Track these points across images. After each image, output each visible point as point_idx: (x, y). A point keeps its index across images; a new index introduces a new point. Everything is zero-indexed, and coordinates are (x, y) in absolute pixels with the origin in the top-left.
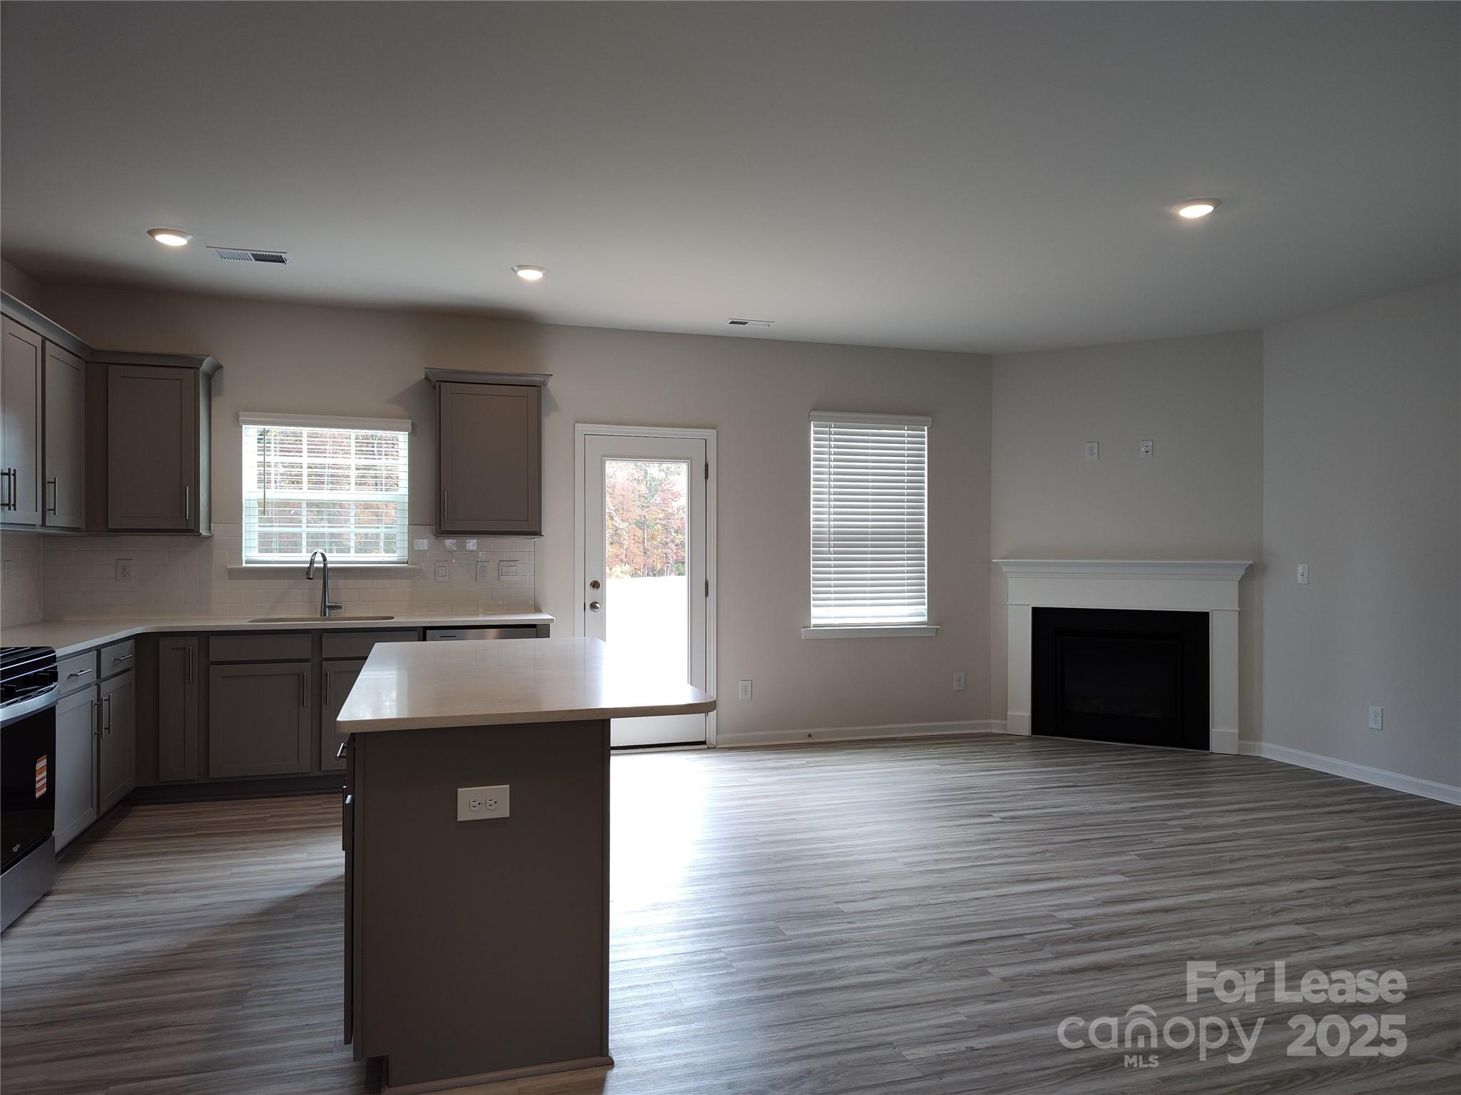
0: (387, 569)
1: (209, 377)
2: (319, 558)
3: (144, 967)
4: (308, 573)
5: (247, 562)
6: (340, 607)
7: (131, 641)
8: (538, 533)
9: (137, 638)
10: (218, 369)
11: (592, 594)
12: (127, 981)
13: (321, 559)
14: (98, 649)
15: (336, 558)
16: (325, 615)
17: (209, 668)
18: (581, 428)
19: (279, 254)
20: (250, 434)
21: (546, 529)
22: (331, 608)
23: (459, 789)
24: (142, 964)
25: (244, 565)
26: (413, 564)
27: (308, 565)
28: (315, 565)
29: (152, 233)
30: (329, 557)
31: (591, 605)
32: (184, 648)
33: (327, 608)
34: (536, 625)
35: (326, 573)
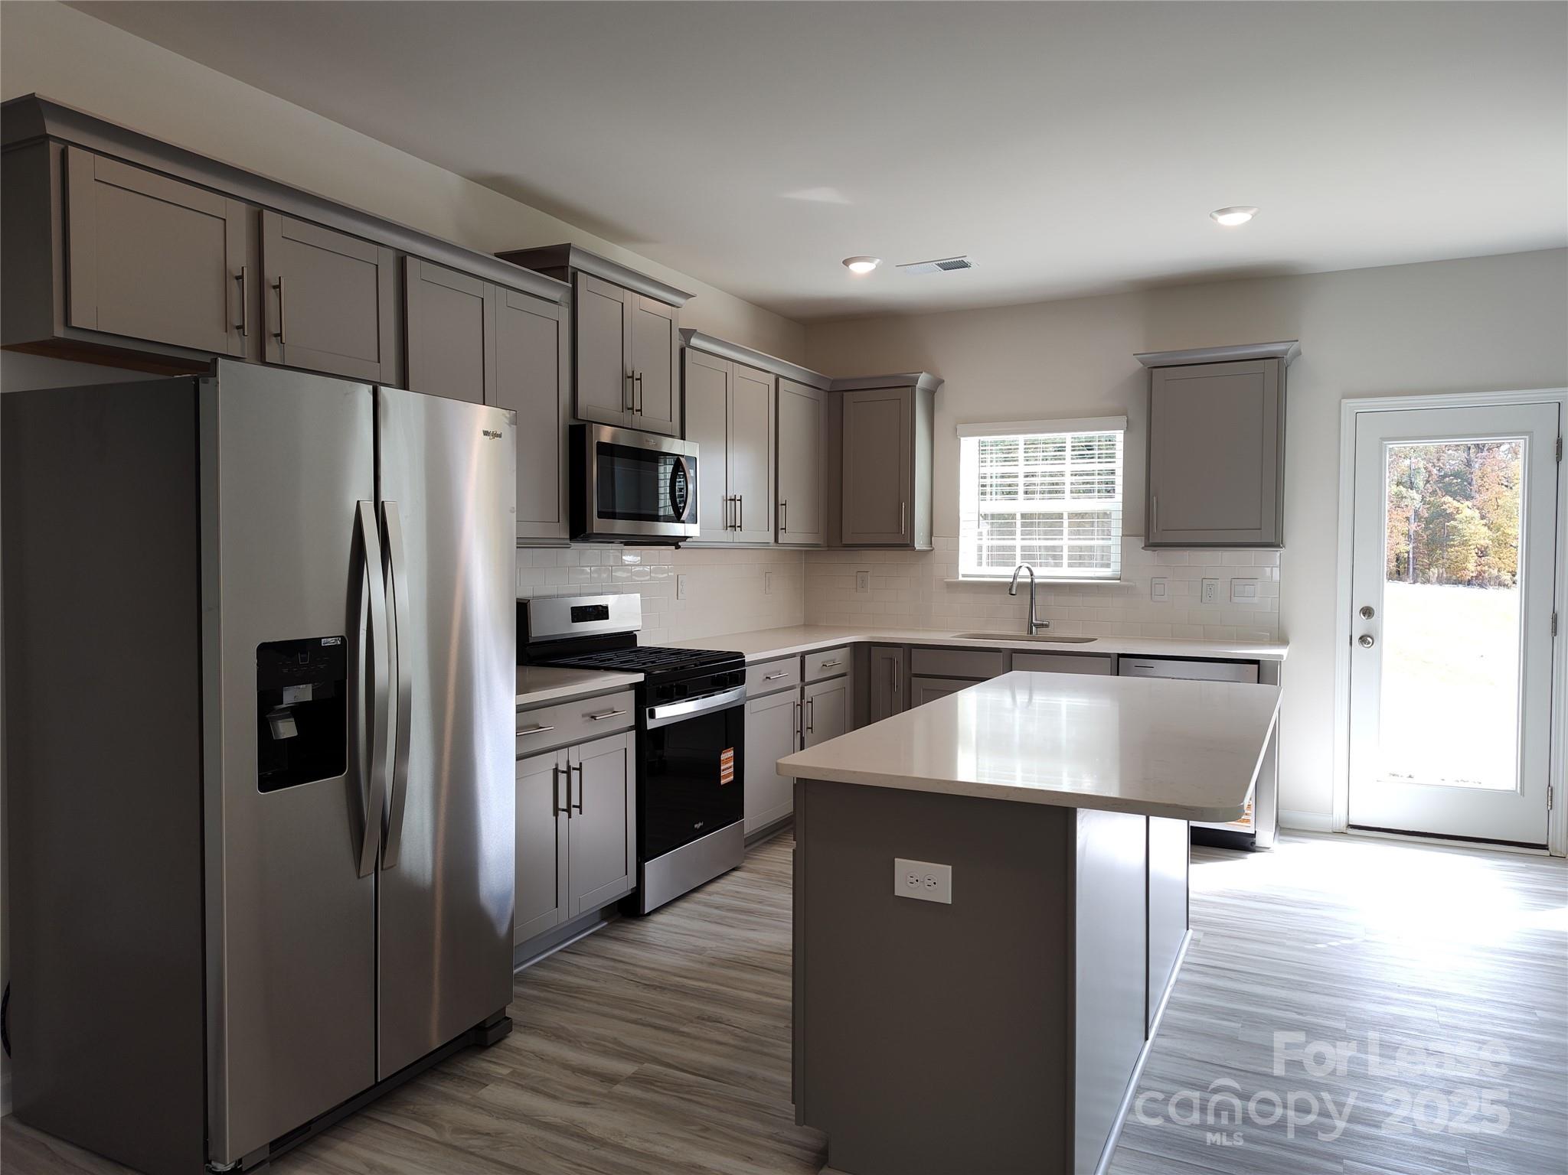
0: (1098, 586)
1: (931, 394)
2: (1024, 572)
3: (748, 958)
4: (1009, 588)
5: (964, 576)
6: (1047, 626)
7: (847, 649)
8: (1276, 543)
9: (855, 646)
10: (940, 384)
11: (1361, 625)
12: (728, 967)
13: (1028, 573)
14: (803, 655)
15: (1044, 573)
16: (1031, 633)
17: (911, 679)
18: (1350, 405)
19: (960, 259)
20: (969, 446)
21: (1289, 538)
22: (1038, 626)
23: (896, 859)
24: (750, 955)
25: (961, 578)
26: (1126, 580)
27: (1011, 580)
28: (1019, 580)
29: (846, 262)
30: (1037, 571)
31: (1361, 638)
32: (891, 659)
33: (1033, 627)
34: (1259, 661)
35: (1031, 588)
